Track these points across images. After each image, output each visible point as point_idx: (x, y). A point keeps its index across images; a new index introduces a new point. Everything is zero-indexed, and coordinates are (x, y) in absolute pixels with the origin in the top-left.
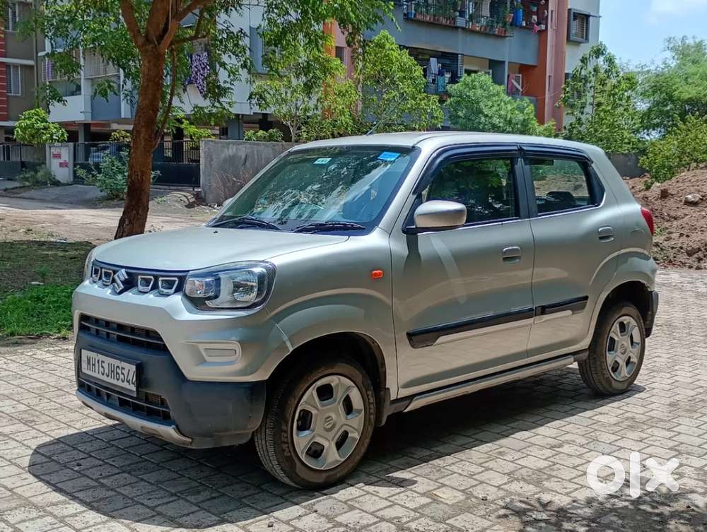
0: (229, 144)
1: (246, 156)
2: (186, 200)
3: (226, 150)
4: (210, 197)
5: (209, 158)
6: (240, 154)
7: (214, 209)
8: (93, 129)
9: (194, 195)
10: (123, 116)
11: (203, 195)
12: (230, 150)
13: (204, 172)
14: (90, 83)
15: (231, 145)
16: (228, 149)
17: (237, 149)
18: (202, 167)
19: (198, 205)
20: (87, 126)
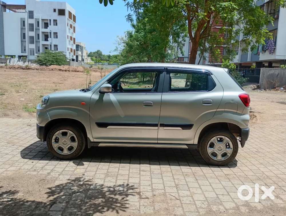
0: (272, 69)
1: (278, 74)
2: (253, 87)
3: (270, 71)
4: (262, 87)
5: (263, 74)
6: (275, 73)
7: (262, 91)
8: (242, 65)
9: (257, 86)
10: (248, 61)
11: (260, 86)
12: (272, 71)
13: (261, 79)
14: (241, 51)
15: (272, 70)
16: (271, 71)
17: (275, 71)
18: (260, 77)
19: (257, 89)
20: (240, 64)
